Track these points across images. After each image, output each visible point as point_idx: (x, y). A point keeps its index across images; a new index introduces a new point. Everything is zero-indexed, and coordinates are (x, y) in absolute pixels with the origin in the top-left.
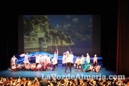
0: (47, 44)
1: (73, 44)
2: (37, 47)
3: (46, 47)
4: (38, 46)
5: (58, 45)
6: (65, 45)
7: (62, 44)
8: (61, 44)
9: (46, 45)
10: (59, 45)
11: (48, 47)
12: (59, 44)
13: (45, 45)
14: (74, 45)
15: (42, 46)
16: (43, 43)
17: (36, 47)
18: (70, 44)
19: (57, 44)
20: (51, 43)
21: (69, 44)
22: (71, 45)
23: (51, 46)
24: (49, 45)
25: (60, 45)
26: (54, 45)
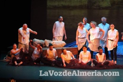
3: (106, 3)
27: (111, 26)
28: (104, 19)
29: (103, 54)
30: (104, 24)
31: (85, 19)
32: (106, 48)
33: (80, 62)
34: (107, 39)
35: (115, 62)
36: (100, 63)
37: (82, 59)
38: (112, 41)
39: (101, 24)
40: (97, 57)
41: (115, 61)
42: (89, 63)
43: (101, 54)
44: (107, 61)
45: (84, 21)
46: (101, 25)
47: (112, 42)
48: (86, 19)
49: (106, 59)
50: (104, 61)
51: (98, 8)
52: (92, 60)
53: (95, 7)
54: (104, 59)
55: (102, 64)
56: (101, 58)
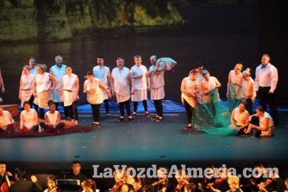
0: (70, 23)
1: (177, 18)
2: (27, 33)
3: (65, 33)
4: (34, 31)
5: (113, 24)
6: (146, 22)
7: (132, 20)
8: (126, 22)
9: (68, 27)
10: (121, 24)
11: (75, 33)
12: (120, 20)
13: (63, 25)
14: (180, 24)
15: (48, 29)
16: (54, 18)
17: (23, 37)
18: (165, 21)
19: (110, 20)
20: (88, 19)
21: (159, 18)
22: (171, 22)
23: (88, 29)
24: (80, 26)
25: (124, 26)
26: (99, 26)
27: (67, 69)
28: (58, 58)
29: (57, 112)
30: (60, 66)
31: (31, 61)
32: (62, 103)
33: (21, 127)
35: (76, 123)
36: (52, 126)
37: (24, 121)
39: (56, 66)
40: (47, 117)
41: (76, 121)
42: (36, 128)
43: (53, 112)
44: (62, 121)
45: (30, 63)
46: (54, 68)
48: (33, 60)
50: (58, 122)
51: (53, 41)
53: (49, 40)
55: (54, 127)
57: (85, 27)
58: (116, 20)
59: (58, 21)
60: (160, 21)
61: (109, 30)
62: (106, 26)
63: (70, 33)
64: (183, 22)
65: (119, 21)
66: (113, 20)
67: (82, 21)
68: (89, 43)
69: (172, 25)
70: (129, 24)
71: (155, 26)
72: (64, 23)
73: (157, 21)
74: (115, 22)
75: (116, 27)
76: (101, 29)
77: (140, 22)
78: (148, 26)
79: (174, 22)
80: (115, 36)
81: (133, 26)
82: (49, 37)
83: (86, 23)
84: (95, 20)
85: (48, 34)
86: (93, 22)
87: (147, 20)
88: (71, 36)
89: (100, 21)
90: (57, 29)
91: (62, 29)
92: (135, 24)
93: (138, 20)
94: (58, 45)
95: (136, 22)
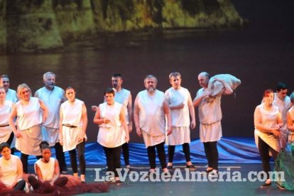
0: (60, 23)
3: (51, 39)
5: (129, 24)
6: (181, 22)
7: (159, 18)
8: (150, 22)
9: (56, 29)
10: (142, 25)
11: (68, 38)
13: (48, 25)
14: (236, 25)
15: (24, 32)
18: (212, 20)
19: (125, 18)
20: (89, 16)
22: (222, 21)
23: (88, 33)
24: (75, 27)
25: (147, 28)
26: (107, 28)
27: (67, 92)
28: (49, 76)
29: (53, 160)
30: (51, 89)
34: (60, 124)
35: (82, 178)
36: (47, 183)
38: (73, 127)
39: (44, 88)
40: (38, 168)
41: (82, 176)
43: (47, 161)
44: (62, 176)
46: (42, 92)
47: (72, 129)
49: (61, 173)
50: (56, 177)
51: (32, 50)
52: (27, 175)
53: (26, 50)
54: (55, 173)
55: (51, 183)
56: (48, 171)
57: (84, 29)
58: (134, 18)
59: (40, 20)
60: (205, 20)
61: (123, 35)
62: (117, 27)
63: (59, 38)
64: (242, 20)
65: (138, 20)
66: (130, 19)
67: (79, 19)
68: (90, 54)
69: (224, 26)
70: (154, 25)
71: (196, 28)
72: (49, 22)
73: (199, 20)
74: (133, 21)
75: (134, 29)
76: (110, 33)
77: (172, 21)
78: (185, 28)
79: (227, 21)
80: (132, 43)
81: (161, 28)
82: (26, 45)
83: (85, 22)
84: (100, 18)
85: (24, 40)
86: (96, 21)
87: (183, 19)
88: (62, 44)
89: (108, 20)
90: (38, 32)
91: (47, 33)
92: (164, 24)
93: (168, 19)
94: (40, 57)
95: (165, 20)
